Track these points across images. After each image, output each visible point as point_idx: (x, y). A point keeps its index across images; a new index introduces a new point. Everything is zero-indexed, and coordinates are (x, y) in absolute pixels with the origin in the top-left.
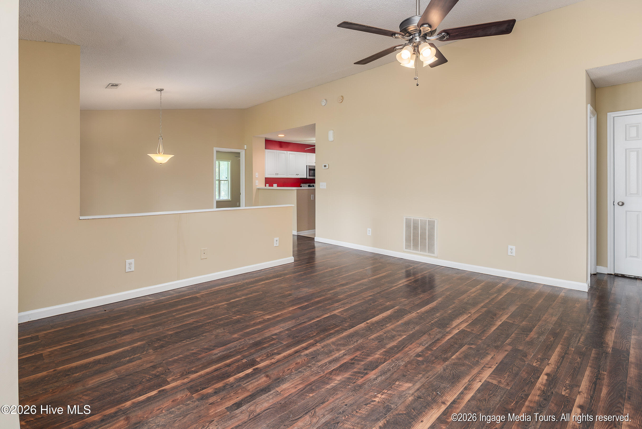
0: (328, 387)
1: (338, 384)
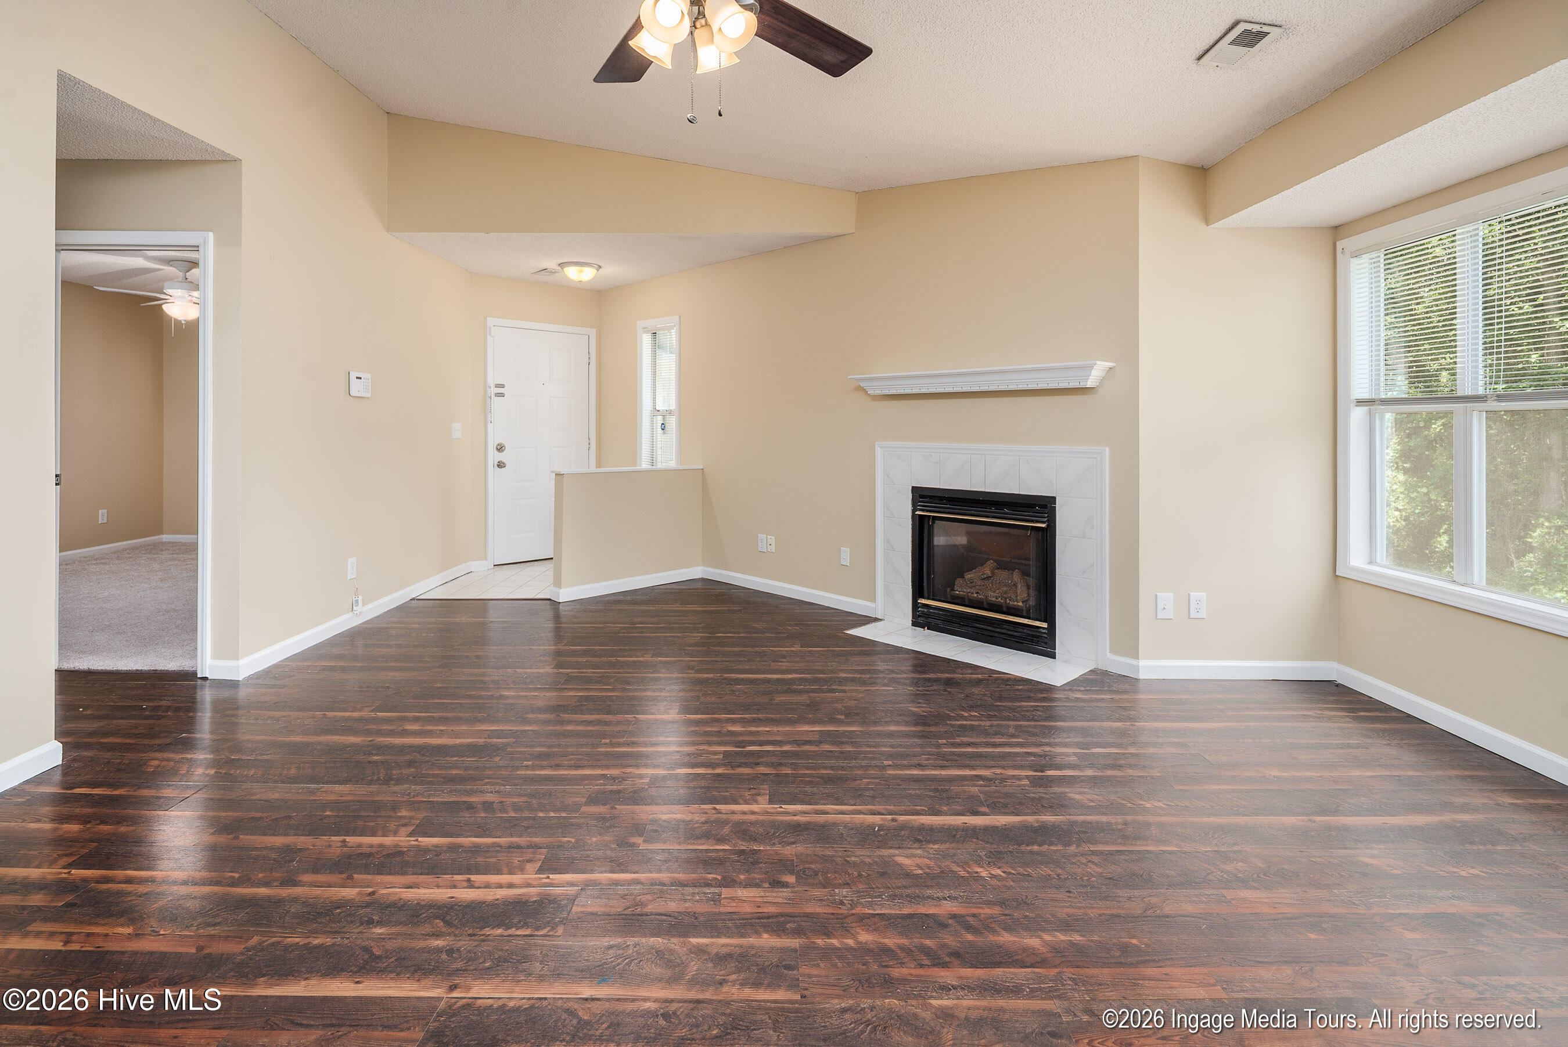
0: (1077, 938)
1: (1048, 931)
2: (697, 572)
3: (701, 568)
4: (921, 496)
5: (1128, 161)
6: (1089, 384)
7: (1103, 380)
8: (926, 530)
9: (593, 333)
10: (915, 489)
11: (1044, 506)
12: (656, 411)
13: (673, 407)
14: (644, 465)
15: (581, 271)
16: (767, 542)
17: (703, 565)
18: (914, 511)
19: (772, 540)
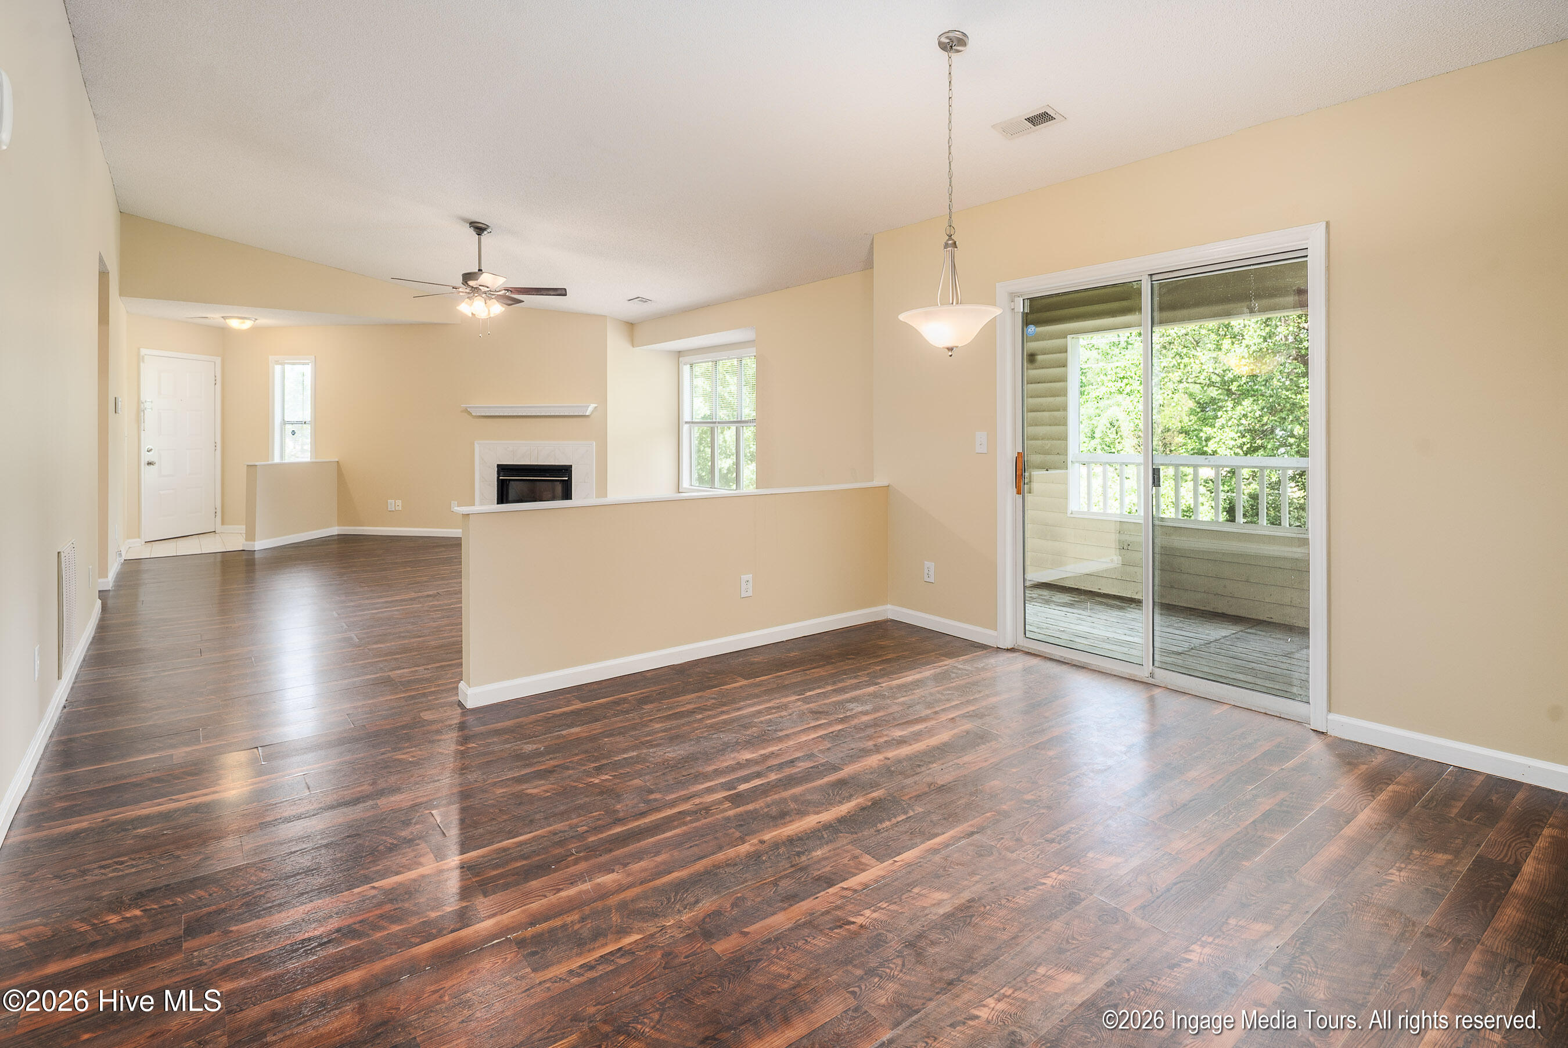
2: (335, 530)
3: (337, 528)
4: (502, 469)
5: (603, 317)
6: (587, 414)
7: (593, 412)
8: (505, 487)
9: (218, 360)
10: (499, 466)
11: (567, 470)
12: (284, 423)
13: (308, 419)
14: (277, 460)
15: (244, 323)
16: (395, 504)
17: (339, 525)
18: (498, 478)
19: (399, 502)
